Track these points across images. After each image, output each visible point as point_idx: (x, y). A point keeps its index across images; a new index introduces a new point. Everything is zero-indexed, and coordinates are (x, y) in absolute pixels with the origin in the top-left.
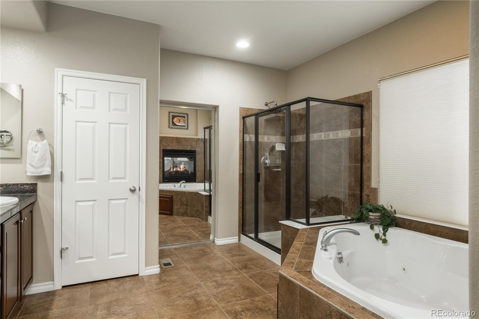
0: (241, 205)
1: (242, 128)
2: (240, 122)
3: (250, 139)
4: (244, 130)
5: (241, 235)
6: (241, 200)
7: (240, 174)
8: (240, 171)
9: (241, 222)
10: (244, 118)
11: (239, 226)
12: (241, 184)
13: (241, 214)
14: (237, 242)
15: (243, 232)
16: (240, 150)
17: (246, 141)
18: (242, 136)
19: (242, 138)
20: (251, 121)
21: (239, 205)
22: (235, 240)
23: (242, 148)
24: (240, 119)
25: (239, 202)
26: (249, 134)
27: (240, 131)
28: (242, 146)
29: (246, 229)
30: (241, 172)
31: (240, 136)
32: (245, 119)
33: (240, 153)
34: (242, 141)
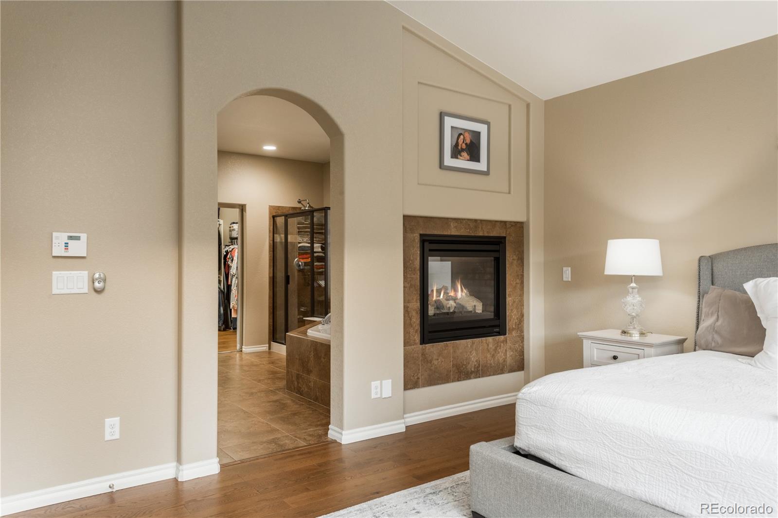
0: (272, 310)
1: (272, 227)
2: (270, 221)
3: (281, 239)
4: (274, 229)
5: (272, 342)
6: (271, 305)
7: (270, 278)
8: (269, 274)
9: (272, 328)
10: (274, 217)
11: (269, 333)
12: (272, 288)
13: (272, 321)
14: (267, 350)
15: (273, 339)
16: (270, 251)
17: (276, 242)
18: (272, 236)
19: (272, 239)
20: (280, 221)
21: (269, 310)
22: (265, 348)
23: (272, 250)
24: (270, 219)
25: (269, 307)
26: (280, 234)
27: (270, 230)
28: (272, 247)
29: (278, 336)
30: (272, 275)
31: (269, 237)
32: (275, 218)
33: (269, 254)
34: (272, 242)
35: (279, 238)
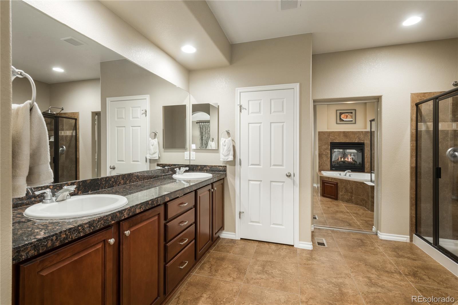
0: (414, 202)
1: (415, 116)
2: (412, 109)
3: (427, 127)
4: (418, 116)
5: (414, 235)
6: (414, 196)
7: (411, 168)
8: (411, 163)
9: (414, 220)
10: (417, 105)
11: (411, 224)
12: (414, 178)
13: (414, 212)
14: (408, 241)
15: (416, 232)
16: (412, 140)
17: (421, 131)
18: (414, 125)
19: (414, 127)
20: (427, 108)
21: (411, 201)
22: (406, 239)
23: (415, 139)
24: (412, 107)
25: (411, 198)
26: (425, 122)
27: (412, 119)
28: (415, 136)
29: (422, 229)
30: (414, 165)
31: (411, 125)
32: (419, 105)
33: (411, 144)
34: (414, 131)
35: (426, 126)
